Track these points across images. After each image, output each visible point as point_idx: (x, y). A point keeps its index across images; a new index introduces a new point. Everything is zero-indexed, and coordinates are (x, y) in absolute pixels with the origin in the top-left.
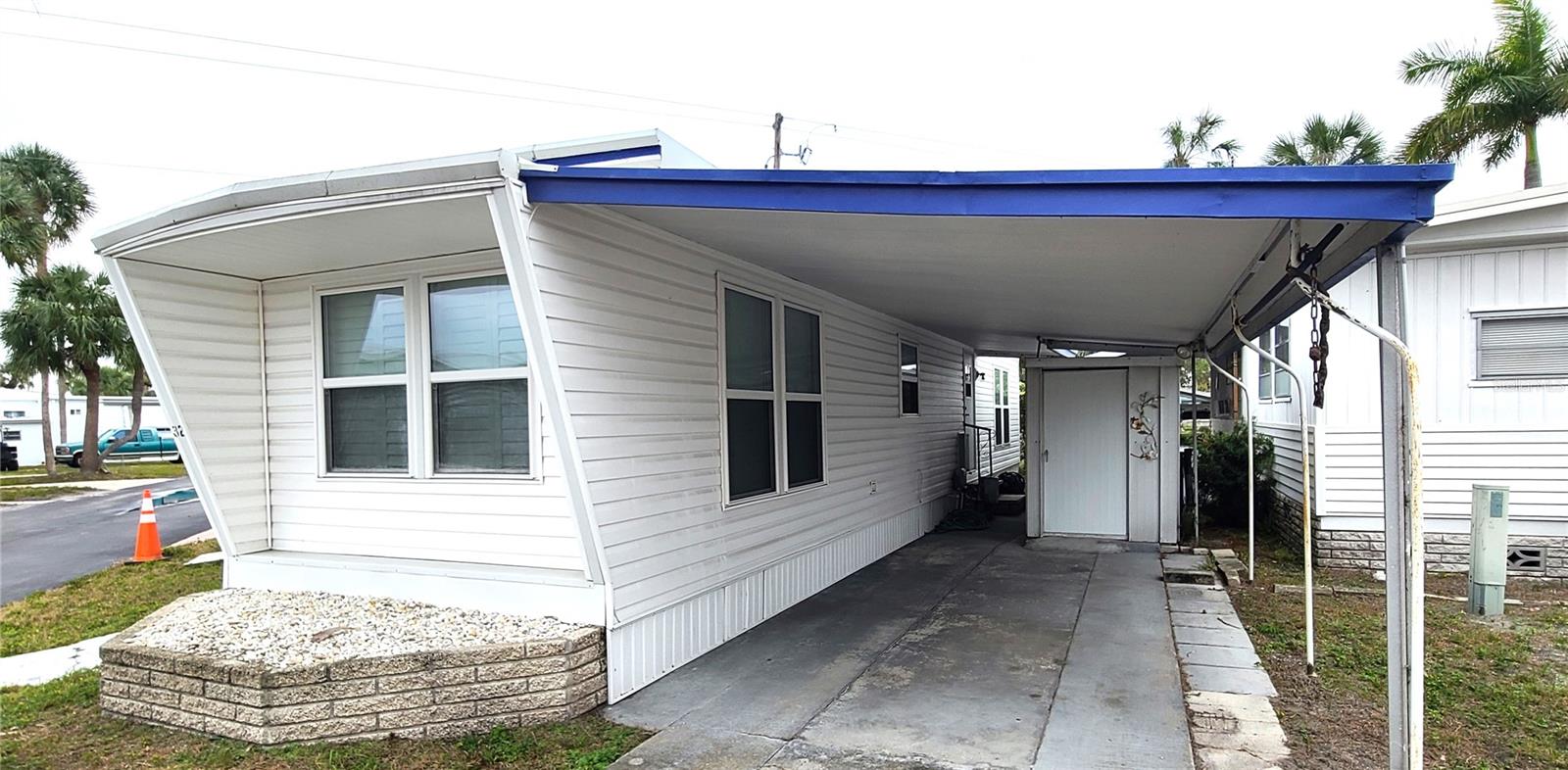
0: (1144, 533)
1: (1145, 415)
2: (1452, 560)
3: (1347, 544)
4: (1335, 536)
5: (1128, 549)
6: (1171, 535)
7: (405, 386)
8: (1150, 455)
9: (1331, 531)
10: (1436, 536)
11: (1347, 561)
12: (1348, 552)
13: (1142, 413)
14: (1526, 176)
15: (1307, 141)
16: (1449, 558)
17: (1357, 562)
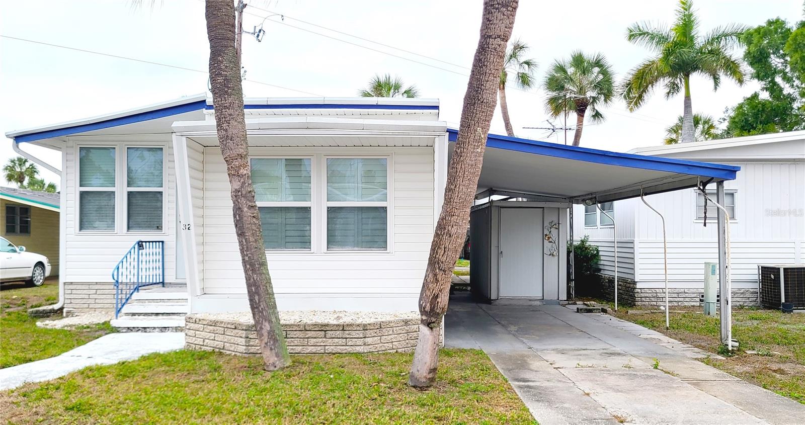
0: (551, 295)
1: (551, 232)
2: (688, 300)
3: (647, 295)
4: (643, 291)
5: (545, 303)
6: (564, 296)
7: (310, 208)
8: (554, 254)
9: (641, 289)
10: (682, 290)
11: (647, 303)
12: (648, 298)
13: (550, 232)
14: (685, 104)
15: (572, 65)
16: (687, 299)
17: (651, 303)
